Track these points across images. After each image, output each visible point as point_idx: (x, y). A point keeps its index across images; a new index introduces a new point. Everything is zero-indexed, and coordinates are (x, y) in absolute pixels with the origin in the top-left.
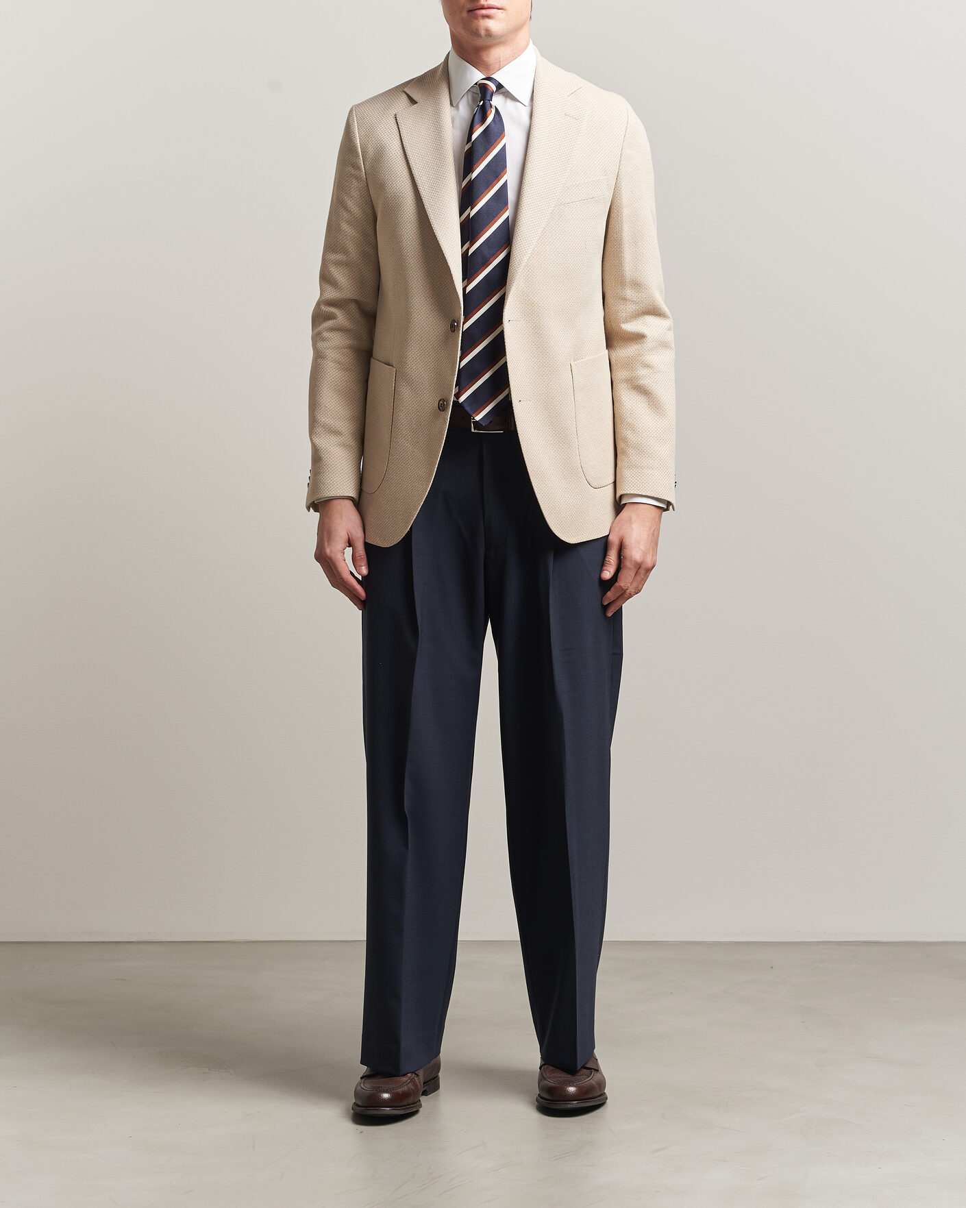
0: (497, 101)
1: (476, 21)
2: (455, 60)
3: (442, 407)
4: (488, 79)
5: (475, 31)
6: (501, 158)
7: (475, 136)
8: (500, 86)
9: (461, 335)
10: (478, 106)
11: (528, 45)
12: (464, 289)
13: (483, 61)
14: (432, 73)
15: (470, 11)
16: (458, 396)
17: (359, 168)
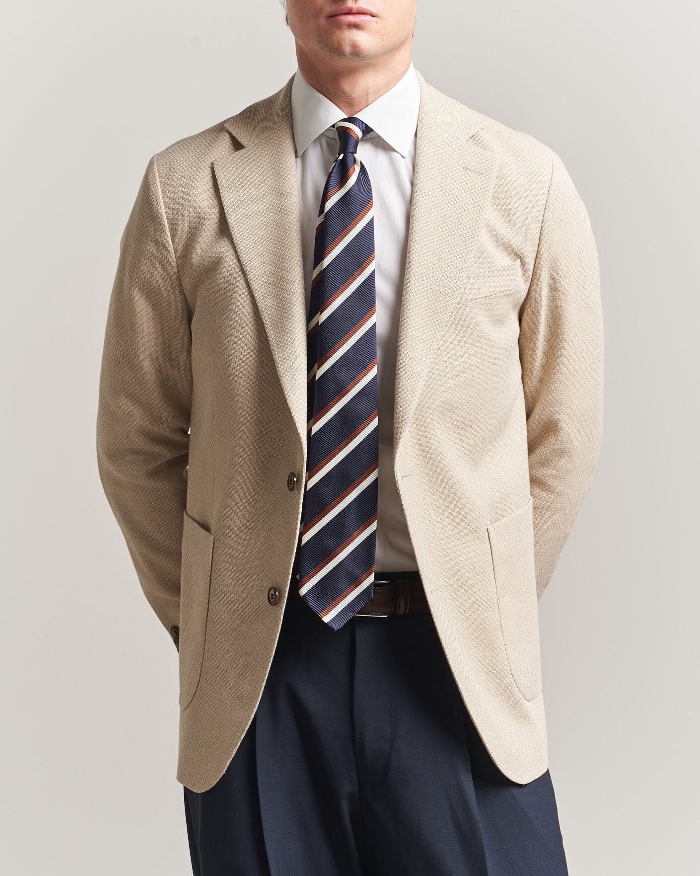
0: (364, 153)
1: (338, 32)
2: (301, 89)
3: (273, 600)
4: (351, 120)
5: (336, 46)
6: (366, 239)
7: (329, 205)
8: (367, 130)
9: (302, 496)
10: (336, 160)
11: (407, 69)
12: (309, 431)
13: (343, 92)
14: (268, 104)
15: (332, 16)
16: (296, 585)
17: (165, 248)
